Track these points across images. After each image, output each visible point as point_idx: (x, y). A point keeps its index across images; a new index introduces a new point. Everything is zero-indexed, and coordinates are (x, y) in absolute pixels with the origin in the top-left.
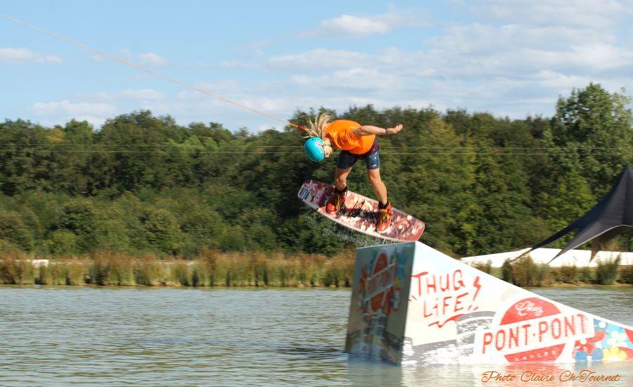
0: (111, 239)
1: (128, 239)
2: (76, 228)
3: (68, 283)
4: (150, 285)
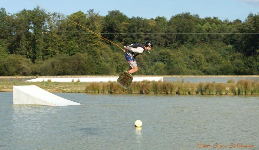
0: (179, 66)
1: (185, 65)
2: (164, 61)
3: (189, 93)
4: (221, 94)
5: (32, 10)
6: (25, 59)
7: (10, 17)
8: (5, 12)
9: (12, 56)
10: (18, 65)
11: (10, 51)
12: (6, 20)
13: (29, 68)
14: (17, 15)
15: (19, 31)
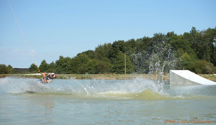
5: (214, 28)
6: (209, 63)
7: (199, 33)
8: (196, 30)
9: (200, 62)
10: (203, 67)
11: (198, 57)
12: (196, 35)
13: (211, 70)
14: (204, 32)
15: (205, 43)
